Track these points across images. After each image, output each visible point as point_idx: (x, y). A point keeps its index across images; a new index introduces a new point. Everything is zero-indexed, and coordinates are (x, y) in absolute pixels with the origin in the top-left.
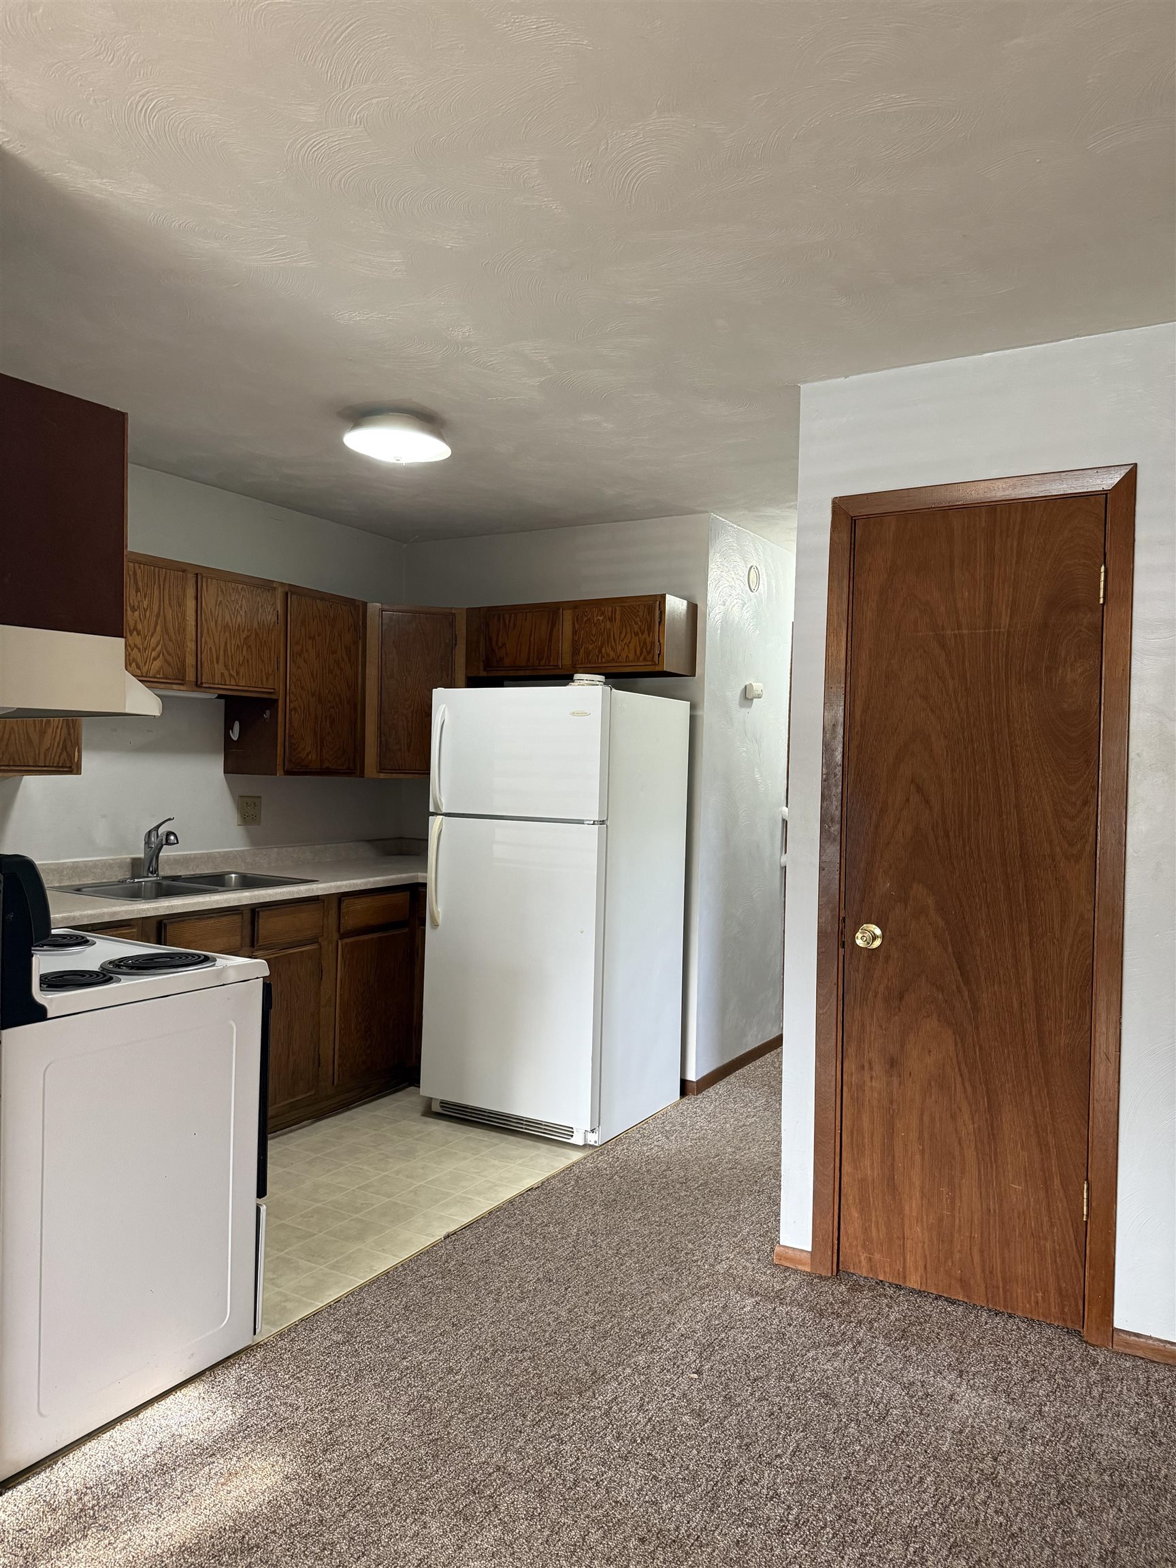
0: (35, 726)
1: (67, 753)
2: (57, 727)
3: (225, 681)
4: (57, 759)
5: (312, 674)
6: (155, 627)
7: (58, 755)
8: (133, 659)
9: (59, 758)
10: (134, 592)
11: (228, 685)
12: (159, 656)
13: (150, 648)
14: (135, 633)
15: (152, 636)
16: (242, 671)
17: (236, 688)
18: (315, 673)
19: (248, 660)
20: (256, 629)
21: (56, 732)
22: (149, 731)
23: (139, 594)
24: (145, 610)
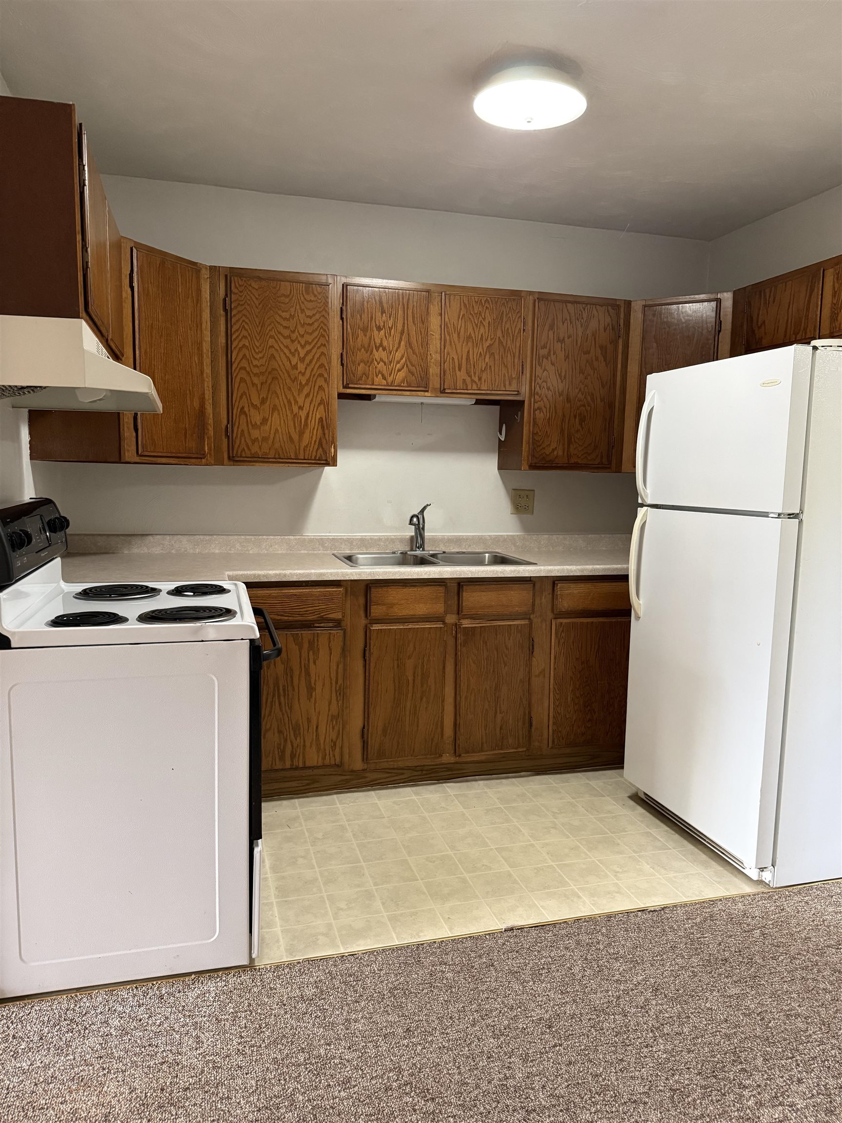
0: (295, 428)
1: (323, 448)
2: (314, 428)
3: (467, 387)
4: (314, 453)
5: (560, 375)
6: (400, 343)
7: (315, 450)
8: (379, 371)
9: (316, 453)
10: (380, 314)
11: (470, 390)
12: (403, 367)
13: (395, 362)
14: (381, 349)
15: (396, 351)
16: (484, 377)
17: (478, 392)
18: (563, 374)
19: (490, 367)
20: (499, 338)
21: (313, 432)
22: (429, 434)
23: (384, 315)
24: (390, 329)
